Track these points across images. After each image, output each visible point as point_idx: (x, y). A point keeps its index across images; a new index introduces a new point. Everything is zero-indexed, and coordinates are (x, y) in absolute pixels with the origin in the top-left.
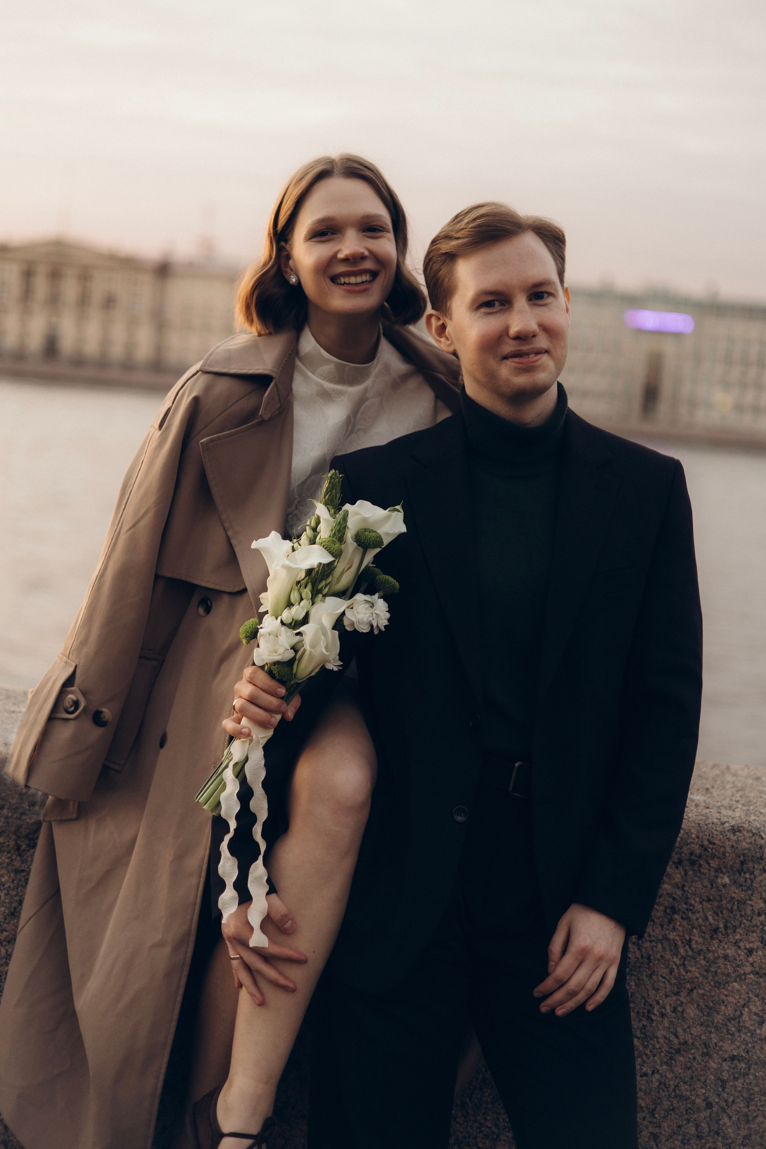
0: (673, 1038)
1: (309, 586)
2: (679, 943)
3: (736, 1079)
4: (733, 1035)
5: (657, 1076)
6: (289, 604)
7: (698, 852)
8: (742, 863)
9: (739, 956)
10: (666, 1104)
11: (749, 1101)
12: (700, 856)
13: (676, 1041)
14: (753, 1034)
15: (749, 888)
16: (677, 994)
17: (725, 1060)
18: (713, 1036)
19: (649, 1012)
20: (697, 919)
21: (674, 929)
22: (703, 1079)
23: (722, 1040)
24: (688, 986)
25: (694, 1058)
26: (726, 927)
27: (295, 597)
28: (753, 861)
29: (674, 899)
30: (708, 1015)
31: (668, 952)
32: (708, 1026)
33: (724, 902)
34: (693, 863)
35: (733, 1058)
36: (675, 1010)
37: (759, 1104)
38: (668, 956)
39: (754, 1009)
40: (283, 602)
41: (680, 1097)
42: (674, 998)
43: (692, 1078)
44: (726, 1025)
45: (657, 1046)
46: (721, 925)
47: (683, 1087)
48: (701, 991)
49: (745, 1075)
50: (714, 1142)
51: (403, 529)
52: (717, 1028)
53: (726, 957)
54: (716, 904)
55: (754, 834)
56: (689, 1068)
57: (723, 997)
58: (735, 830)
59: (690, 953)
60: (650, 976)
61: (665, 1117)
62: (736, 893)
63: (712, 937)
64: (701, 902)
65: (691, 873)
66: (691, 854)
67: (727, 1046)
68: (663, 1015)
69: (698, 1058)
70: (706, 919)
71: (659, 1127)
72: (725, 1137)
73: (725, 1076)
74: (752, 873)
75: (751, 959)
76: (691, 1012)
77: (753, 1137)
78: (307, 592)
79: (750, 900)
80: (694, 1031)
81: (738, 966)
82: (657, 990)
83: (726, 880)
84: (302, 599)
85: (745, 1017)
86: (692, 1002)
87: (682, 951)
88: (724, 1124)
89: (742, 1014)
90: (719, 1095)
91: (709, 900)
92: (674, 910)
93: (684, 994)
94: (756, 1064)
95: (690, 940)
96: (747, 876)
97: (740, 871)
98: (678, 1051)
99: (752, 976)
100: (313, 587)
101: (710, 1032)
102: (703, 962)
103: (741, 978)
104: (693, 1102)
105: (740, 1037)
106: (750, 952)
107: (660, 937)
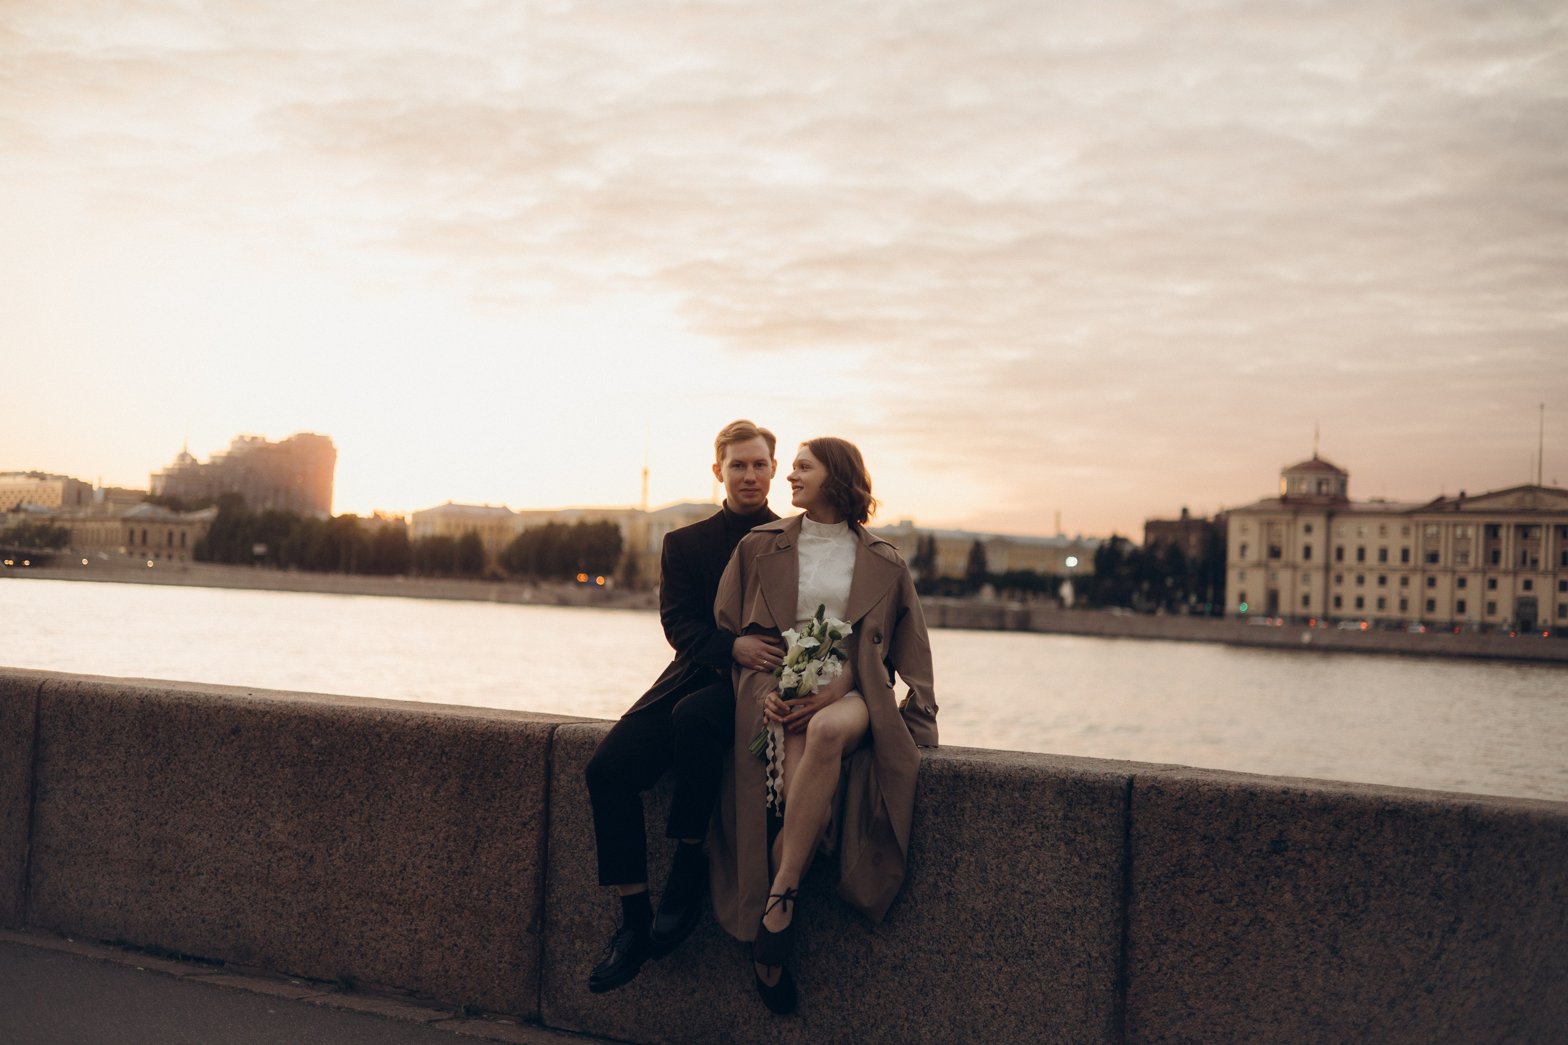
0: (997, 882)
1: (807, 655)
2: (997, 830)
3: (1028, 904)
4: (1025, 880)
5: (991, 903)
6: (798, 662)
7: (1003, 780)
8: (1024, 785)
9: (1026, 836)
10: (996, 918)
11: (1035, 916)
12: (1004, 783)
13: (999, 884)
14: (1035, 879)
15: (1028, 799)
16: (998, 858)
17: (1022, 894)
18: (1016, 880)
19: (985, 868)
20: (1005, 817)
21: (994, 823)
22: (1012, 904)
23: (1020, 882)
24: (1002, 853)
25: (1008, 893)
26: (1019, 821)
27: (800, 659)
28: (1029, 785)
29: (993, 806)
30: (1013, 869)
31: (992, 835)
32: (1013, 875)
33: (1017, 807)
34: (1001, 786)
35: (1026, 892)
36: (997, 867)
37: (1040, 918)
38: (992, 837)
39: (1035, 865)
40: (795, 660)
41: (1002, 914)
42: (997, 860)
43: (1007, 904)
44: (1022, 875)
45: (990, 887)
46: (1016, 820)
47: (1003, 909)
48: (1009, 856)
49: (1032, 901)
50: (1020, 940)
51: (851, 632)
52: (1018, 876)
53: (1019, 837)
54: (1013, 808)
55: (1032, 770)
56: (1005, 898)
57: (1019, 859)
58: (1022, 769)
59: (1002, 835)
60: (984, 849)
61: (996, 926)
62: (1023, 803)
63: (1012, 826)
64: (1006, 808)
65: (1000, 792)
66: (1000, 781)
67: (1022, 886)
68: (992, 870)
69: (1010, 893)
70: (1009, 816)
71: (993, 931)
72: (1025, 937)
73: (1023, 903)
74: (1029, 791)
75: (1031, 838)
76: (1005, 867)
77: (1038, 936)
78: (806, 658)
79: (1029, 806)
80: (1007, 878)
81: (1025, 842)
82: (988, 856)
83: (1018, 795)
84: (804, 661)
85: (1031, 870)
86: (1005, 862)
87: (999, 834)
88: (1024, 929)
89: (1029, 868)
90: (1021, 913)
91: (1010, 806)
92: (994, 813)
93: (1001, 858)
94: (1037, 895)
95: (1002, 828)
96: (1027, 792)
97: (1024, 790)
98: (1000, 889)
99: (1032, 847)
100: (809, 655)
101: (1015, 879)
102: (1009, 840)
103: (1027, 848)
104: (1008, 918)
105: (1029, 881)
106: (1031, 834)
107: (988, 827)
